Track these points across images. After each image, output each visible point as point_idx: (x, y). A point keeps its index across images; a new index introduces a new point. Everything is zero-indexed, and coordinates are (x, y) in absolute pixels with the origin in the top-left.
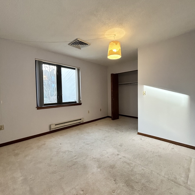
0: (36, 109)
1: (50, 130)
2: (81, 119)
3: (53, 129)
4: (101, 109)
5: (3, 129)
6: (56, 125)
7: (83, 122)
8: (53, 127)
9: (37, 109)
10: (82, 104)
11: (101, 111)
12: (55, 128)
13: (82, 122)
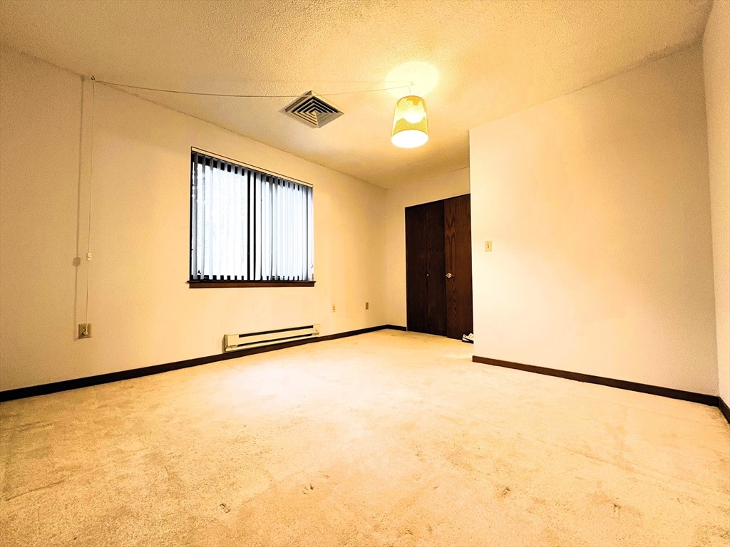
0: (188, 285)
1: (225, 349)
2: (312, 327)
3: (231, 347)
4: (367, 304)
5: (88, 336)
6: (241, 336)
7: (318, 334)
8: (235, 343)
9: (190, 287)
10: (315, 284)
11: (367, 308)
12: (239, 346)
13: (315, 334)
